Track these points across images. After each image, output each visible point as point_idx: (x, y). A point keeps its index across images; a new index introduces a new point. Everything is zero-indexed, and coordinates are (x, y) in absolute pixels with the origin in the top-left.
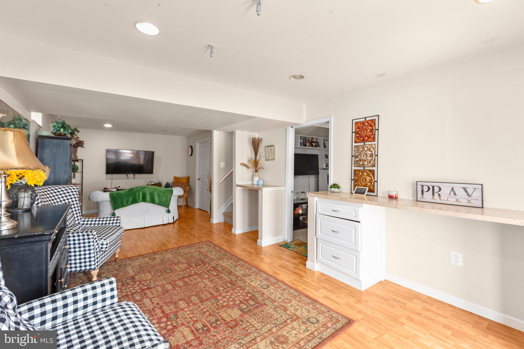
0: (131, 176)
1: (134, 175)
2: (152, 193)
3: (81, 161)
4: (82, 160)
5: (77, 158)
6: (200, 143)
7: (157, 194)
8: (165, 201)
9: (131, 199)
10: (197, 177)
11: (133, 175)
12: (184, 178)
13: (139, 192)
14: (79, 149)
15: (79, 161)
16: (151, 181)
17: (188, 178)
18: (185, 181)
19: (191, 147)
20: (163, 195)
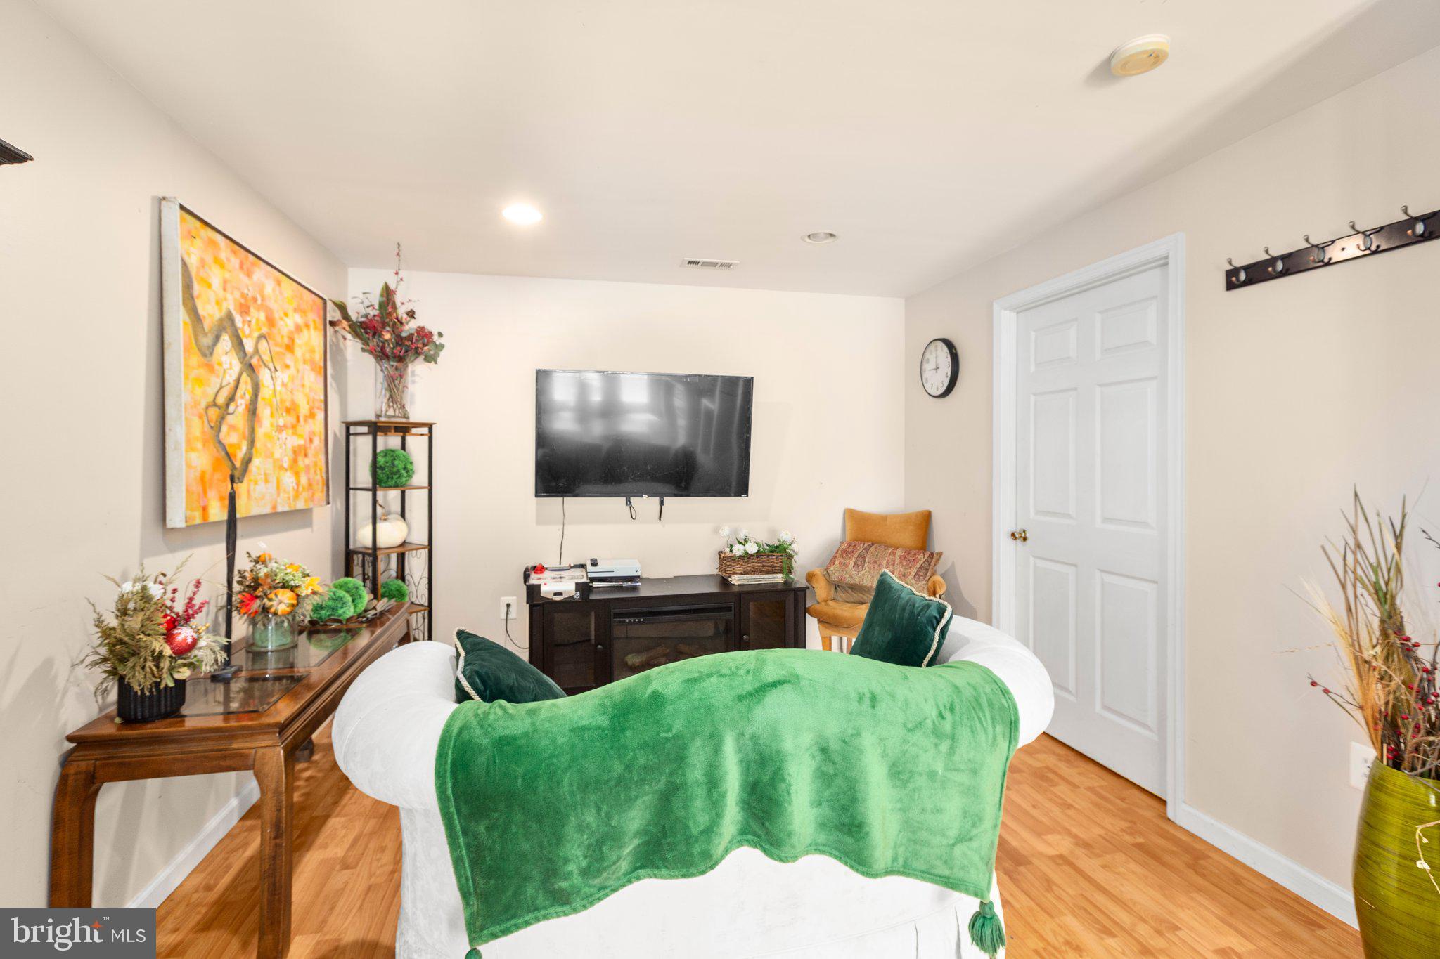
0: (644, 505)
1: (662, 503)
2: (834, 745)
3: (425, 430)
4: (430, 426)
5: (405, 416)
6: (1021, 310)
7: (884, 755)
8: (953, 833)
9: (635, 819)
10: (1005, 522)
11: (657, 499)
12: (906, 519)
13: (715, 742)
14: (418, 369)
15: (414, 430)
16: (741, 537)
17: (925, 521)
18: (908, 538)
19: (950, 345)
20: (939, 767)
